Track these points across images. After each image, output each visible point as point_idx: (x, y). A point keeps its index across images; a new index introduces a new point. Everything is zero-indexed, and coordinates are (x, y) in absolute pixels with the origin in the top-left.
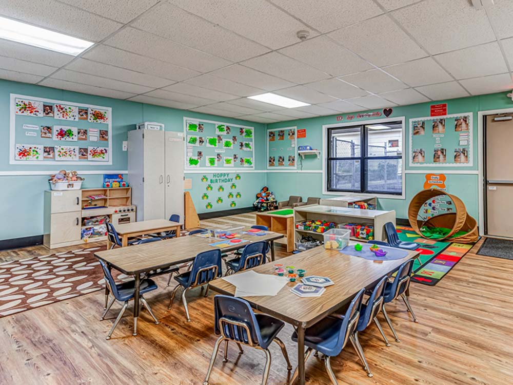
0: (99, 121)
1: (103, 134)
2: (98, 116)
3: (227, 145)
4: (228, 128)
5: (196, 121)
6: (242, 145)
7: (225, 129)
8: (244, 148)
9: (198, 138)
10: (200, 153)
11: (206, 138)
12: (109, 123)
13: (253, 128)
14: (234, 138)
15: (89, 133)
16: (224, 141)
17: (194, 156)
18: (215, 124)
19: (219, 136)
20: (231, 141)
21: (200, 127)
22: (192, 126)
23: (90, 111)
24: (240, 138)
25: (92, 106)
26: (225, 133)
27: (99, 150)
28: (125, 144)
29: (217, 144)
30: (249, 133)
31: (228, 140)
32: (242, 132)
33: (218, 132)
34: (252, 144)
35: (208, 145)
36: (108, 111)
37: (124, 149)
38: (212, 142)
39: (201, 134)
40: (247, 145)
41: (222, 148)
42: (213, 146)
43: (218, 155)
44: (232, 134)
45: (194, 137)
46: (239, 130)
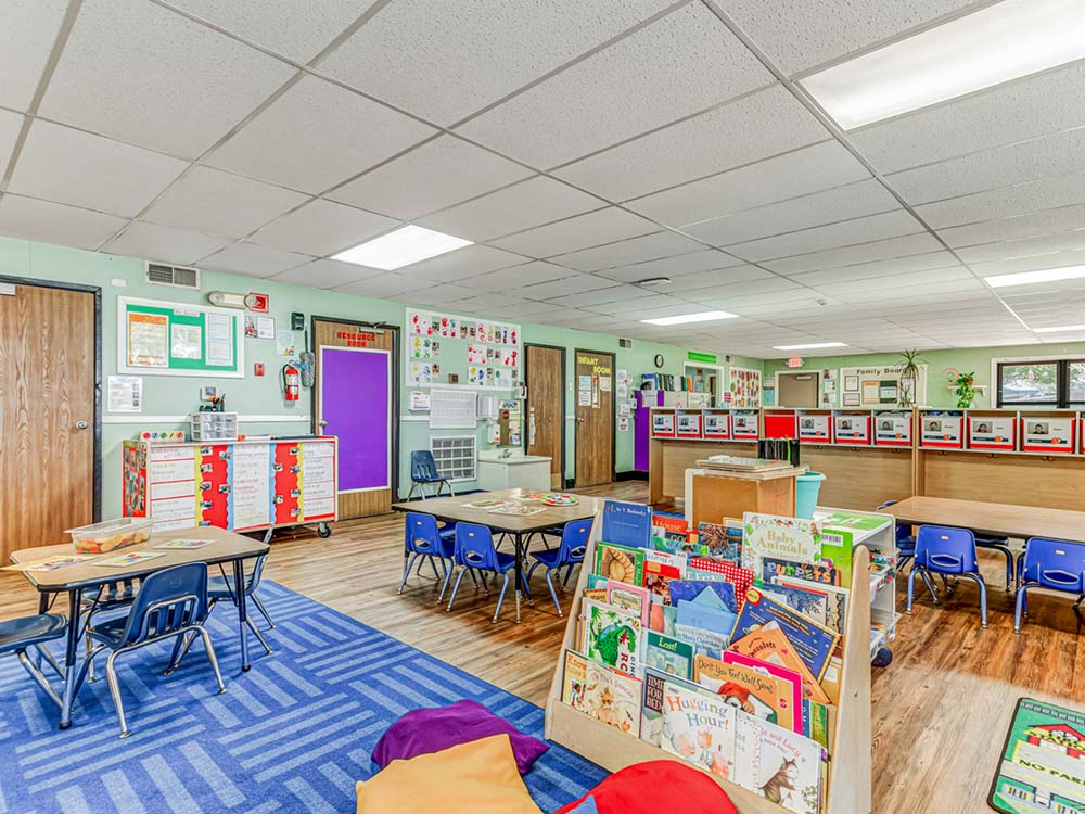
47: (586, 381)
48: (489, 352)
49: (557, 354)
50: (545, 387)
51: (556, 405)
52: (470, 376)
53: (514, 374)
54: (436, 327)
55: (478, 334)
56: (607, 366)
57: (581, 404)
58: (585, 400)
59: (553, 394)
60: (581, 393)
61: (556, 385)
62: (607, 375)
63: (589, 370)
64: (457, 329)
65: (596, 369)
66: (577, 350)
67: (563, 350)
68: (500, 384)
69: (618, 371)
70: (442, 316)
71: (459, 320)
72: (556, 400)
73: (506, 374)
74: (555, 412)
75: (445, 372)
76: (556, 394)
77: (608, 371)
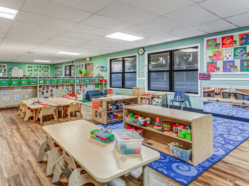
0: (4, 67)
1: (5, 70)
2: (4, 66)
3: (40, 71)
4: (40, 67)
5: (30, 65)
6: (45, 71)
7: (39, 67)
8: (46, 72)
9: (30, 70)
10: (31, 74)
11: (33, 70)
12: (6, 68)
13: (50, 66)
14: (43, 69)
15: (2, 70)
16: (39, 70)
17: (29, 74)
18: (36, 66)
19: (37, 69)
20: (42, 70)
21: (31, 67)
22: (28, 67)
23: (2, 66)
24: (44, 69)
25: (2, 64)
26: (39, 68)
27: (4, 74)
28: (10, 72)
29: (37, 71)
30: (48, 68)
31: (40, 70)
32: (45, 67)
33: (37, 68)
34: (49, 71)
35: (34, 72)
36: (6, 65)
37: (10, 74)
38: (35, 71)
39: (31, 69)
40: (47, 71)
41: (38, 72)
42: (35, 72)
43: (37, 74)
44: (42, 68)
45: (29, 70)
46: (44, 67)
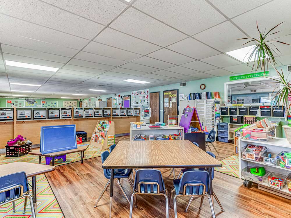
47: (167, 100)
48: (143, 96)
49: (158, 94)
50: (154, 103)
51: (157, 107)
52: (140, 102)
53: (148, 100)
54: (135, 94)
55: (141, 93)
56: (175, 94)
57: (165, 106)
58: (166, 105)
59: (156, 104)
60: (165, 103)
61: (157, 102)
62: (175, 97)
63: (168, 96)
64: (138, 94)
65: (170, 96)
66: (164, 91)
67: (159, 92)
68: (145, 103)
69: (180, 95)
70: (136, 91)
71: (138, 91)
72: (157, 106)
73: (146, 101)
74: (157, 109)
75: (136, 102)
76: (157, 104)
77: (175, 95)
